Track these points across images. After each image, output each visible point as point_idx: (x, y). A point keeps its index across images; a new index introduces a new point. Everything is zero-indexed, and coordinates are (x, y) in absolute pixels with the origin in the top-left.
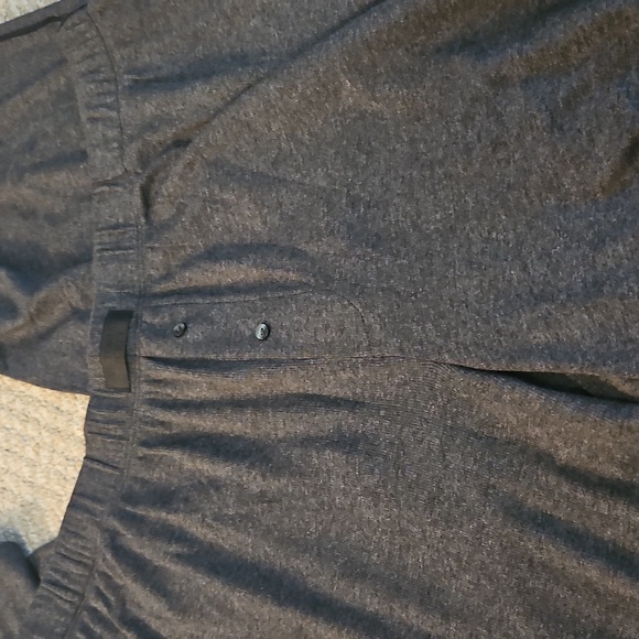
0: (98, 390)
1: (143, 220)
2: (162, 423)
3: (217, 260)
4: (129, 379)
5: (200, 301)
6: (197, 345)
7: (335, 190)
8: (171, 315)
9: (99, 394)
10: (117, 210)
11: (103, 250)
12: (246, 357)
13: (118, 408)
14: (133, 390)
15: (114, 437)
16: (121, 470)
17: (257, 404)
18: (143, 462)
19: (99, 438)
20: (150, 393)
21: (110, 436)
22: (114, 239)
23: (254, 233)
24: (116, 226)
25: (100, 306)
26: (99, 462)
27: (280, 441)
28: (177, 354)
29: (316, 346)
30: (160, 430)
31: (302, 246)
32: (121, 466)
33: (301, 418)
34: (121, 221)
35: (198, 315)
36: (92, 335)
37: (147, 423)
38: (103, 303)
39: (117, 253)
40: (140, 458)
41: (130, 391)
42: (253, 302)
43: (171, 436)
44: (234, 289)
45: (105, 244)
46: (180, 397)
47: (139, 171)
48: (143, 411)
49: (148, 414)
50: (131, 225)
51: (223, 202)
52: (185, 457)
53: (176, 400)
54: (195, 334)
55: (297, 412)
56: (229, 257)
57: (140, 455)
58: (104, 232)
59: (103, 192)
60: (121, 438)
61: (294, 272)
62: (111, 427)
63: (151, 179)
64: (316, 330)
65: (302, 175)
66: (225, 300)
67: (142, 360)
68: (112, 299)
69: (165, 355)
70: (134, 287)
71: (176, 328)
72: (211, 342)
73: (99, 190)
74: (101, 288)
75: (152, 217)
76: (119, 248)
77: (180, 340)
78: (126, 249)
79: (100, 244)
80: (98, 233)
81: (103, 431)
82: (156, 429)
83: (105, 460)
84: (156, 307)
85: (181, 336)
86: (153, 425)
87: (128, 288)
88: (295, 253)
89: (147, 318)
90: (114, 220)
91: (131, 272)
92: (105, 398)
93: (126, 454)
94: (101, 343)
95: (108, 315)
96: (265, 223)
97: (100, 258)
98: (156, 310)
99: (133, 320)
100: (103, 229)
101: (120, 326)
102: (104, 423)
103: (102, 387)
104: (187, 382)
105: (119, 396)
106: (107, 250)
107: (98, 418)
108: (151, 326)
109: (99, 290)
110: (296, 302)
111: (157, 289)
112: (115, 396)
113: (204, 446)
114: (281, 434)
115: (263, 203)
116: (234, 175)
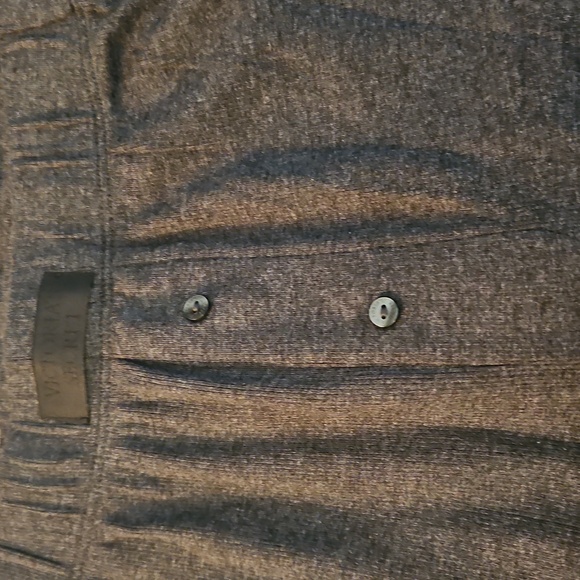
0: (23, 423)
1: (106, 104)
2: (154, 481)
3: (270, 177)
4: (88, 402)
5: (235, 254)
6: (236, 338)
7: (535, 37)
8: (174, 281)
9: (25, 428)
10: (53, 84)
11: (25, 158)
12: (352, 360)
13: (64, 455)
14: (94, 421)
15: (57, 508)
16: (69, 567)
17: (358, 446)
18: (114, 552)
19: (25, 511)
20: (129, 425)
21: (47, 507)
22: (46, 138)
23: (343, 125)
24: (54, 115)
25: (23, 265)
26: (24, 552)
27: (402, 514)
28: (194, 355)
29: (515, 340)
30: (149, 494)
31: (465, 146)
32: (68, 559)
33: (459, 474)
34: (60, 104)
35: (233, 279)
36: (14, 321)
37: (123, 481)
38: (31, 258)
39: (55, 164)
40: (110, 546)
41: (88, 423)
42: (355, 255)
43: (171, 505)
44: (303, 231)
45: (30, 147)
46: (191, 433)
47: (102, 8)
48: (116, 458)
49: (127, 465)
50: (84, 113)
51: (282, 66)
52: (205, 545)
53: (183, 438)
54: (232, 316)
55: (448, 463)
56: (296, 171)
57: (108, 538)
58: (27, 126)
59: (23, 51)
60: (69, 509)
61: (451, 195)
62: (50, 490)
63: (127, 24)
64: (517, 308)
65: (452, 12)
66: (288, 251)
67: (115, 366)
68: (49, 251)
69: (167, 357)
70: (91, 228)
71: (189, 305)
72: (265, 331)
73: (15, 46)
74: (26, 231)
75: (125, 97)
76: (60, 156)
77: (201, 329)
78: (73, 158)
79: (20, 148)
80: (15, 128)
81: (35, 498)
82: (141, 492)
83: (35, 548)
84: (140, 266)
85: (201, 321)
86: (135, 484)
87: (79, 229)
88: (447, 161)
89: (126, 287)
90: (47, 105)
91: (86, 200)
92: (35, 436)
93: (79, 538)
94: (34, 335)
95: (43, 281)
96: (370, 106)
97: (22, 175)
98: (142, 272)
99: (96, 289)
100: (24, 120)
101: (72, 303)
102: (36, 483)
103: (32, 416)
104: (211, 407)
105: (66, 432)
106: (34, 159)
107: (25, 474)
108: (133, 300)
109: (20, 235)
110: (463, 254)
111: (140, 232)
112: (58, 431)
113: (242, 523)
114: (405, 502)
115: (368, 67)
116: (306, 14)
